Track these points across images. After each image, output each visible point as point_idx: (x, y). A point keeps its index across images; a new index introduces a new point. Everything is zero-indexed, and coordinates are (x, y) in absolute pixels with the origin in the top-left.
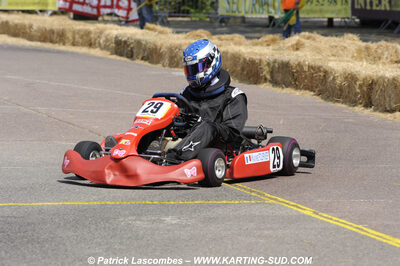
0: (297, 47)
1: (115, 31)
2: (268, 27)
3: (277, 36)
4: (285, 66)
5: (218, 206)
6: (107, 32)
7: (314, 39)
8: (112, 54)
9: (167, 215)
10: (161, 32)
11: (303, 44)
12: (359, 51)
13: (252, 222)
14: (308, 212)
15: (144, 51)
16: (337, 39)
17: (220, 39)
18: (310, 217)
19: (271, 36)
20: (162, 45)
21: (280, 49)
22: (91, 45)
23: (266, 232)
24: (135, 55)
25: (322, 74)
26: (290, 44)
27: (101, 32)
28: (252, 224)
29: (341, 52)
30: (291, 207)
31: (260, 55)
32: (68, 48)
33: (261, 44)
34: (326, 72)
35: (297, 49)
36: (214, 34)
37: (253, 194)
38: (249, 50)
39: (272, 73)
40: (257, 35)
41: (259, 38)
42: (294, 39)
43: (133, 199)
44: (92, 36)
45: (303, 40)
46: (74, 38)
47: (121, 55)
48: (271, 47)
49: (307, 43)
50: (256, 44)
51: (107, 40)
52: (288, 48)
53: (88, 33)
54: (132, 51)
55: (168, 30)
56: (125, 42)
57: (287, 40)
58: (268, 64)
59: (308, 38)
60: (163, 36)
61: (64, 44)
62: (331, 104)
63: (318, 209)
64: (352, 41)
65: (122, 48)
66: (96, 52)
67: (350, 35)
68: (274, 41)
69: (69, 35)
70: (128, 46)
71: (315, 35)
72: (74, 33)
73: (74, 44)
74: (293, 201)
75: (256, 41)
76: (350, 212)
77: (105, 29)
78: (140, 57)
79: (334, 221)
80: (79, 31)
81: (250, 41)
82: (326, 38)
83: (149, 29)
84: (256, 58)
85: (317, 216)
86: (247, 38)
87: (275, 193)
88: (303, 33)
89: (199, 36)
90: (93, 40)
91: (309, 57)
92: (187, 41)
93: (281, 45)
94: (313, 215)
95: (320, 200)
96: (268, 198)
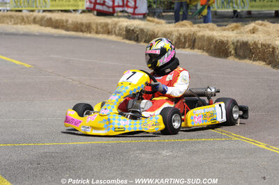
0: (253, 31)
1: (125, 23)
2: (233, 18)
3: (239, 24)
4: (245, 45)
5: (199, 142)
6: (120, 24)
7: (265, 26)
8: (124, 39)
9: (164, 150)
10: (158, 23)
11: (257, 29)
13: (222, 153)
14: (262, 146)
15: (146, 36)
17: (198, 26)
18: (263, 149)
19: (235, 24)
20: (158, 32)
21: (241, 33)
22: (109, 33)
23: (233, 160)
24: (140, 39)
25: (271, 50)
26: (248, 29)
27: (116, 24)
28: (223, 155)
30: (250, 142)
31: (227, 37)
32: (93, 35)
33: (228, 30)
34: (274, 48)
35: (254, 33)
36: (195, 23)
37: (223, 134)
38: (219, 34)
39: (235, 49)
40: (225, 23)
41: (226, 26)
42: (252, 25)
44: (110, 27)
45: (258, 26)
46: (97, 28)
47: (130, 39)
48: (235, 32)
49: (260, 28)
50: (225, 30)
51: (120, 29)
52: (247, 32)
53: (107, 25)
54: (137, 36)
55: (163, 21)
56: (133, 30)
57: (246, 26)
58: (233, 43)
59: (261, 25)
60: (159, 26)
61: (90, 33)
63: (269, 143)
65: (131, 35)
66: (113, 38)
68: (237, 27)
69: (94, 27)
70: (135, 33)
71: (266, 22)
72: (97, 25)
73: (97, 33)
74: (252, 138)
75: (224, 27)
77: (119, 22)
78: (143, 40)
80: (101, 23)
81: (220, 28)
82: (274, 25)
83: (149, 21)
84: (224, 39)
85: (269, 149)
86: (218, 26)
87: (240, 133)
88: (257, 22)
89: (184, 25)
90: (110, 30)
91: (262, 38)
92: (176, 29)
93: (242, 30)
94: (266, 148)
95: (270, 137)
96: (234, 137)
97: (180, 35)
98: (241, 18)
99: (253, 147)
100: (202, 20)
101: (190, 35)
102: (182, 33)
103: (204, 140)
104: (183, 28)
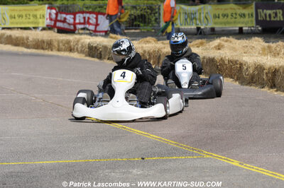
0: (219, 47)
1: (87, 40)
3: (204, 41)
4: (211, 61)
5: (170, 160)
6: (82, 41)
7: (231, 42)
8: (86, 56)
9: (134, 169)
11: (223, 46)
12: (264, 49)
13: (195, 171)
14: (236, 163)
15: (109, 53)
16: (247, 41)
17: (162, 43)
18: (237, 167)
19: (200, 40)
21: (206, 49)
22: (71, 50)
23: (206, 178)
24: (103, 57)
25: (238, 66)
26: (213, 46)
27: (78, 41)
28: (196, 174)
29: (250, 50)
30: (223, 160)
32: (54, 53)
33: (193, 46)
34: (241, 64)
35: (219, 49)
36: (159, 40)
37: (195, 151)
41: (191, 42)
42: (217, 42)
43: (109, 158)
44: (72, 44)
45: (223, 43)
46: (59, 46)
47: (93, 57)
48: (200, 48)
49: (226, 44)
51: (82, 46)
52: (213, 48)
53: (68, 42)
54: (100, 53)
56: (96, 47)
57: (211, 43)
59: (226, 41)
61: (52, 50)
62: (245, 87)
63: (243, 160)
64: (258, 43)
65: (93, 52)
66: (75, 55)
67: (256, 38)
68: (202, 44)
69: (55, 44)
70: (98, 50)
71: (231, 39)
72: (59, 42)
73: (59, 50)
74: (224, 156)
76: (266, 163)
77: (81, 39)
78: (107, 57)
79: (255, 169)
80: (62, 40)
82: (240, 41)
83: (111, 38)
85: (242, 166)
87: (211, 151)
88: (222, 38)
89: (148, 42)
90: (72, 47)
91: (228, 54)
92: (140, 46)
93: (207, 46)
94: (240, 166)
95: (244, 155)
96: (206, 154)
97: (145, 51)
98: (205, 35)
99: (226, 165)
100: (166, 37)
101: (154, 51)
102: (147, 49)
103: (175, 158)
104: (147, 45)
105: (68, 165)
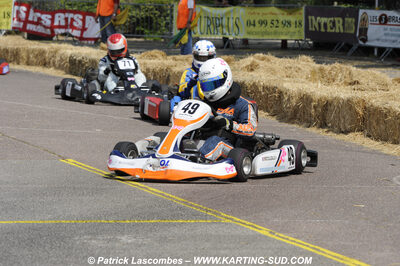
0: (252, 68)
1: (69, 50)
2: (222, 48)
3: (232, 57)
5: (174, 225)
6: (61, 52)
7: (269, 60)
8: (67, 73)
9: (123, 235)
11: (257, 66)
12: (313, 72)
13: (208, 241)
14: (264, 232)
16: (291, 60)
17: (174, 59)
18: (266, 237)
19: (226, 57)
21: (235, 69)
22: (45, 64)
23: (223, 251)
25: (277, 95)
26: (244, 65)
27: (56, 52)
28: (208, 244)
29: (295, 73)
30: (248, 227)
32: (23, 67)
34: (281, 93)
35: (252, 70)
36: (168, 54)
37: (209, 213)
42: (249, 60)
43: (88, 218)
44: (47, 55)
45: (257, 61)
46: (28, 58)
47: (75, 74)
49: (262, 63)
51: (61, 60)
52: (243, 68)
53: (42, 53)
56: (80, 62)
57: (241, 61)
59: (263, 59)
61: (18, 63)
62: (286, 125)
63: (274, 228)
64: (306, 63)
65: (77, 68)
66: (50, 71)
67: (304, 57)
69: (24, 55)
70: (83, 65)
71: (269, 56)
72: (28, 52)
73: (28, 64)
74: (249, 220)
76: (306, 232)
77: (60, 49)
79: (290, 241)
80: (33, 51)
82: (281, 60)
85: (274, 236)
87: (232, 213)
88: (257, 55)
89: (153, 56)
90: (47, 60)
91: (263, 77)
92: (143, 61)
93: (236, 65)
94: (270, 235)
95: (276, 220)
96: (225, 218)
97: (148, 70)
98: (234, 48)
99: (251, 234)
101: (161, 70)
102: (151, 67)
103: (181, 221)
104: (152, 61)
105: (32, 228)
